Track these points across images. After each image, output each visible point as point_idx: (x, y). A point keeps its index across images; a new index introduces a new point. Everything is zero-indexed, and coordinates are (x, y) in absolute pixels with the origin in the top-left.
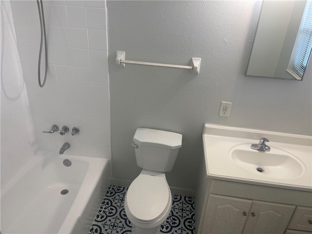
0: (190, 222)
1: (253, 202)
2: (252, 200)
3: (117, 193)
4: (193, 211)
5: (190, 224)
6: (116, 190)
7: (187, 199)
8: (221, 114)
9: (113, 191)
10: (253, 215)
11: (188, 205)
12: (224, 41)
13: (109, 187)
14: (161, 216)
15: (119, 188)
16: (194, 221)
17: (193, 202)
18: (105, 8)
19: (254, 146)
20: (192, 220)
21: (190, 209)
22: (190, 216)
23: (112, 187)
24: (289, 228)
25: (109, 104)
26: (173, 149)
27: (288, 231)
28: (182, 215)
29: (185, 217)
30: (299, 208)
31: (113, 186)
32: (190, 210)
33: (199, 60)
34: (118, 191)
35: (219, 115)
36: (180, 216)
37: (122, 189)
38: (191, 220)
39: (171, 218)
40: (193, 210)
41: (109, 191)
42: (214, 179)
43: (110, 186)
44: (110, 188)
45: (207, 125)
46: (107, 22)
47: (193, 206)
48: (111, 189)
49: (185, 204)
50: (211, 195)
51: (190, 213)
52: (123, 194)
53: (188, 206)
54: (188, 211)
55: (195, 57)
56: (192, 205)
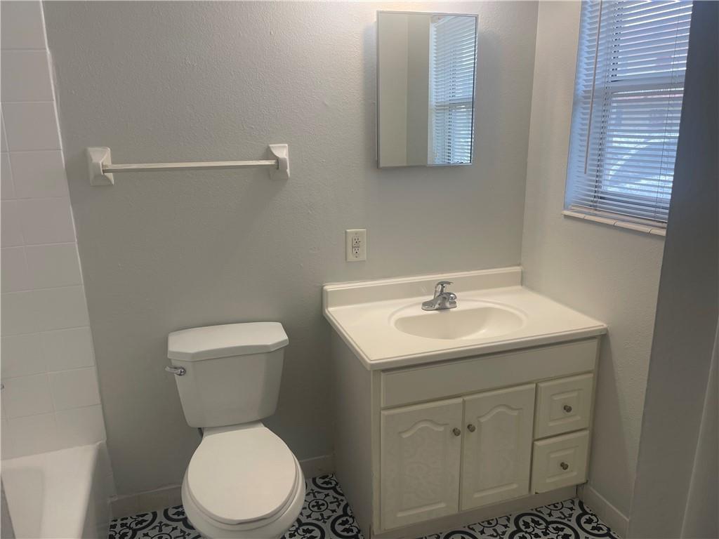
0: (344, 523)
1: (464, 401)
2: (460, 397)
3: (139, 533)
4: (342, 500)
5: (347, 526)
6: (133, 525)
7: (319, 482)
8: (351, 258)
9: (127, 530)
10: (471, 428)
11: (326, 492)
12: (326, 105)
13: (111, 526)
14: (292, 496)
15: (140, 519)
16: (353, 518)
17: (334, 483)
18: (45, 49)
19: (427, 305)
20: (348, 518)
21: (334, 498)
22: (340, 512)
23: (119, 522)
24: (536, 437)
25: (83, 286)
26: (272, 350)
27: (537, 443)
28: (322, 515)
29: (329, 517)
30: (541, 385)
31: (122, 520)
32: (335, 500)
33: (285, 147)
34: (139, 526)
35: (348, 260)
36: (318, 520)
37: (149, 518)
38: (344, 519)
39: (300, 531)
40: (340, 498)
41: (114, 534)
42: (384, 371)
43: (114, 523)
44: (113, 527)
45: (329, 288)
46: (52, 82)
47: (339, 490)
48: (118, 529)
49: (319, 492)
50: (384, 413)
51: (338, 506)
52: (158, 528)
53: (327, 495)
54: (331, 503)
55: (275, 143)
56: (334, 489)
